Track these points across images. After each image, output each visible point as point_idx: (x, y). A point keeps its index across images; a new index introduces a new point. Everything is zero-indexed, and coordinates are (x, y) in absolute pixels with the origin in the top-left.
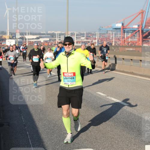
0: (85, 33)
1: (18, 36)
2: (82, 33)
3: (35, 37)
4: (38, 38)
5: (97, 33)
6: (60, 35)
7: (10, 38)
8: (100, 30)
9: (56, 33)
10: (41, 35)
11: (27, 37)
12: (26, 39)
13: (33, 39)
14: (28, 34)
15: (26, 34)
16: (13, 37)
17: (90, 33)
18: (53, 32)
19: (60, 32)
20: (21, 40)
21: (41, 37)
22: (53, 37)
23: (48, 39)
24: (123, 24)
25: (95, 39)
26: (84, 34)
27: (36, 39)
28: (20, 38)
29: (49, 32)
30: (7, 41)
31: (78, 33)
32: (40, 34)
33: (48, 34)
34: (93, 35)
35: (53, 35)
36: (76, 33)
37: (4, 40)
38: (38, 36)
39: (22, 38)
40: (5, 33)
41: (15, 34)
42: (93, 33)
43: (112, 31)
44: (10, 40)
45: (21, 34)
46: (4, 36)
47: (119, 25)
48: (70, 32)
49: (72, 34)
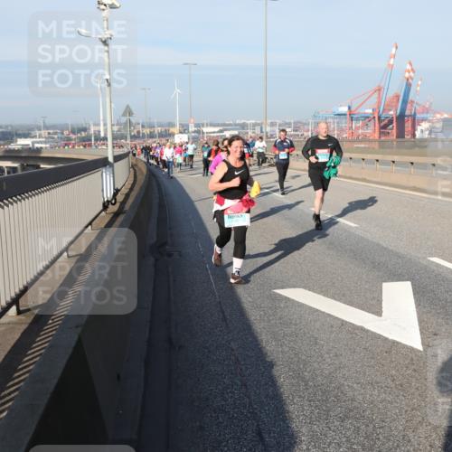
0: (292, 121)
1: (192, 128)
2: (287, 121)
3: (217, 129)
4: (221, 131)
5: (310, 121)
6: (255, 125)
7: (181, 132)
8: (315, 116)
9: (249, 122)
10: (226, 127)
11: (205, 130)
12: (203, 133)
13: (214, 132)
14: (207, 125)
15: (203, 126)
17: (300, 123)
18: (243, 121)
19: (253, 121)
20: (196, 134)
21: (226, 130)
22: (243, 128)
23: (236, 132)
24: (349, 108)
25: (308, 131)
26: (290, 124)
27: (218, 132)
28: (195, 132)
29: (238, 122)
30: (176, 136)
31: (281, 122)
32: (224, 125)
33: (236, 125)
34: (305, 124)
35: (243, 126)
36: (278, 122)
37: (172, 135)
38: (221, 128)
39: (198, 132)
40: (173, 125)
41: (188, 126)
42: (304, 122)
43: (333, 118)
44: (181, 135)
45: (197, 125)
46: (172, 130)
47: (344, 109)
48: (269, 121)
49: (273, 124)
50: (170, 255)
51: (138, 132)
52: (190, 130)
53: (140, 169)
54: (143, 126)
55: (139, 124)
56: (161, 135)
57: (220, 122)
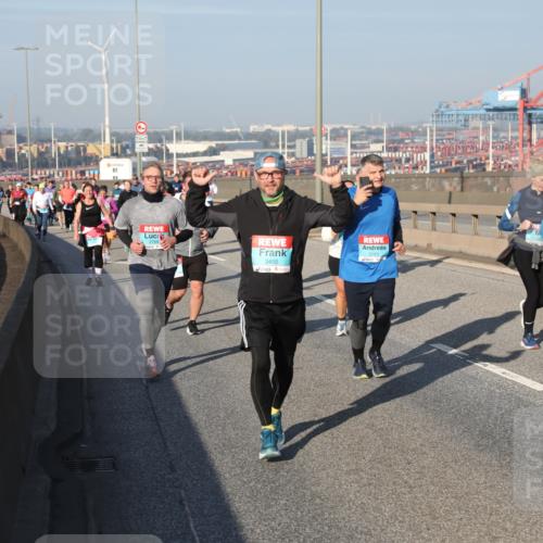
0: (384, 127)
1: (143, 145)
2: (374, 127)
3: (202, 146)
4: (213, 152)
5: (428, 126)
6: (293, 136)
7: (115, 154)
8: (439, 115)
9: (279, 129)
10: (225, 140)
11: (175, 147)
12: (170, 156)
13: (195, 154)
14: (179, 137)
15: (169, 139)
16: (124, 149)
17: (401, 129)
18: (269, 127)
19: (291, 128)
20: (152, 159)
21: (225, 148)
22: (266, 145)
23: (249, 154)
24: (524, 93)
25: (424, 149)
26: (379, 132)
27: (205, 154)
28: (150, 152)
29: (253, 128)
30: (103, 163)
31: (357, 129)
32: (221, 136)
33: (249, 136)
34: (415, 133)
35: (267, 139)
36: (350, 128)
37: (94, 161)
38: (213, 144)
39: (157, 153)
40: (95, 137)
41: (132, 138)
42: (413, 127)
43: (482, 118)
44: (114, 161)
45: (154, 137)
46: (91, 149)
47: (511, 96)
48: (328, 128)
49: (337, 135)
50: (89, 466)
51: (10, 153)
52: (138, 149)
53: (15, 247)
54: (21, 139)
55: (10, 132)
56: (66, 161)
57: (212, 129)
